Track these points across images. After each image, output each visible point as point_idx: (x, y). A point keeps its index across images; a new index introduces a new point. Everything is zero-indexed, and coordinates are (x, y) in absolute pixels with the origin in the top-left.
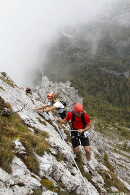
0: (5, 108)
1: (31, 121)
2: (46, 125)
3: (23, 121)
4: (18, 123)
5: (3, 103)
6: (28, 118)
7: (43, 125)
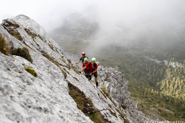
0: (88, 104)
1: (108, 115)
2: (116, 117)
3: (103, 117)
4: (100, 120)
5: (86, 99)
6: (105, 112)
7: (115, 117)
